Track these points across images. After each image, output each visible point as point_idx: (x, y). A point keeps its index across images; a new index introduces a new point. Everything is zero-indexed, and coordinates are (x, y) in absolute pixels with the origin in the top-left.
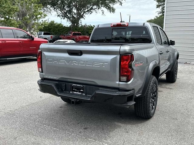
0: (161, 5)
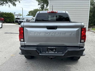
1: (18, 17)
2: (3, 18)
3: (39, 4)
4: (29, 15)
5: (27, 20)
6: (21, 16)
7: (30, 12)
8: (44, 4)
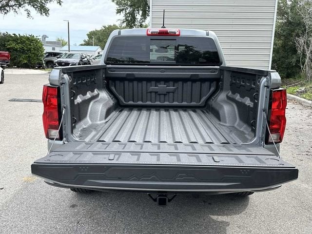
0: (123, 10)
1: (54, 49)
2: (6, 53)
3: (119, 11)
4: (88, 44)
5: (82, 58)
6: (63, 45)
7: (90, 35)
8: (134, 10)
